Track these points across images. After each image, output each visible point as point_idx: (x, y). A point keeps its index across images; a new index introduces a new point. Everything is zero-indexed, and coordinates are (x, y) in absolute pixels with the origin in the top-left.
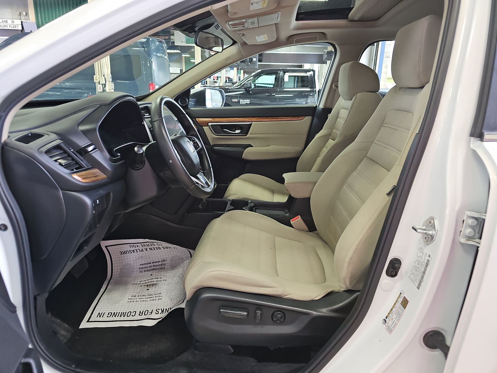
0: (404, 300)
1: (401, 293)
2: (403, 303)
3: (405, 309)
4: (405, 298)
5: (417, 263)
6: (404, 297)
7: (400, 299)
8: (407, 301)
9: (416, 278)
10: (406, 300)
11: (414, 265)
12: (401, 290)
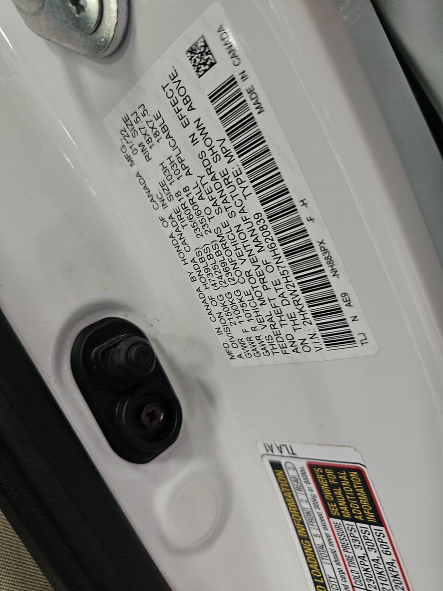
0: (325, 486)
1: (276, 466)
2: (335, 501)
3: (380, 522)
4: (324, 467)
5: (188, 233)
6: (312, 467)
7: (300, 496)
8: (348, 470)
9: (265, 310)
10: (337, 469)
11: (190, 267)
12: (264, 451)
